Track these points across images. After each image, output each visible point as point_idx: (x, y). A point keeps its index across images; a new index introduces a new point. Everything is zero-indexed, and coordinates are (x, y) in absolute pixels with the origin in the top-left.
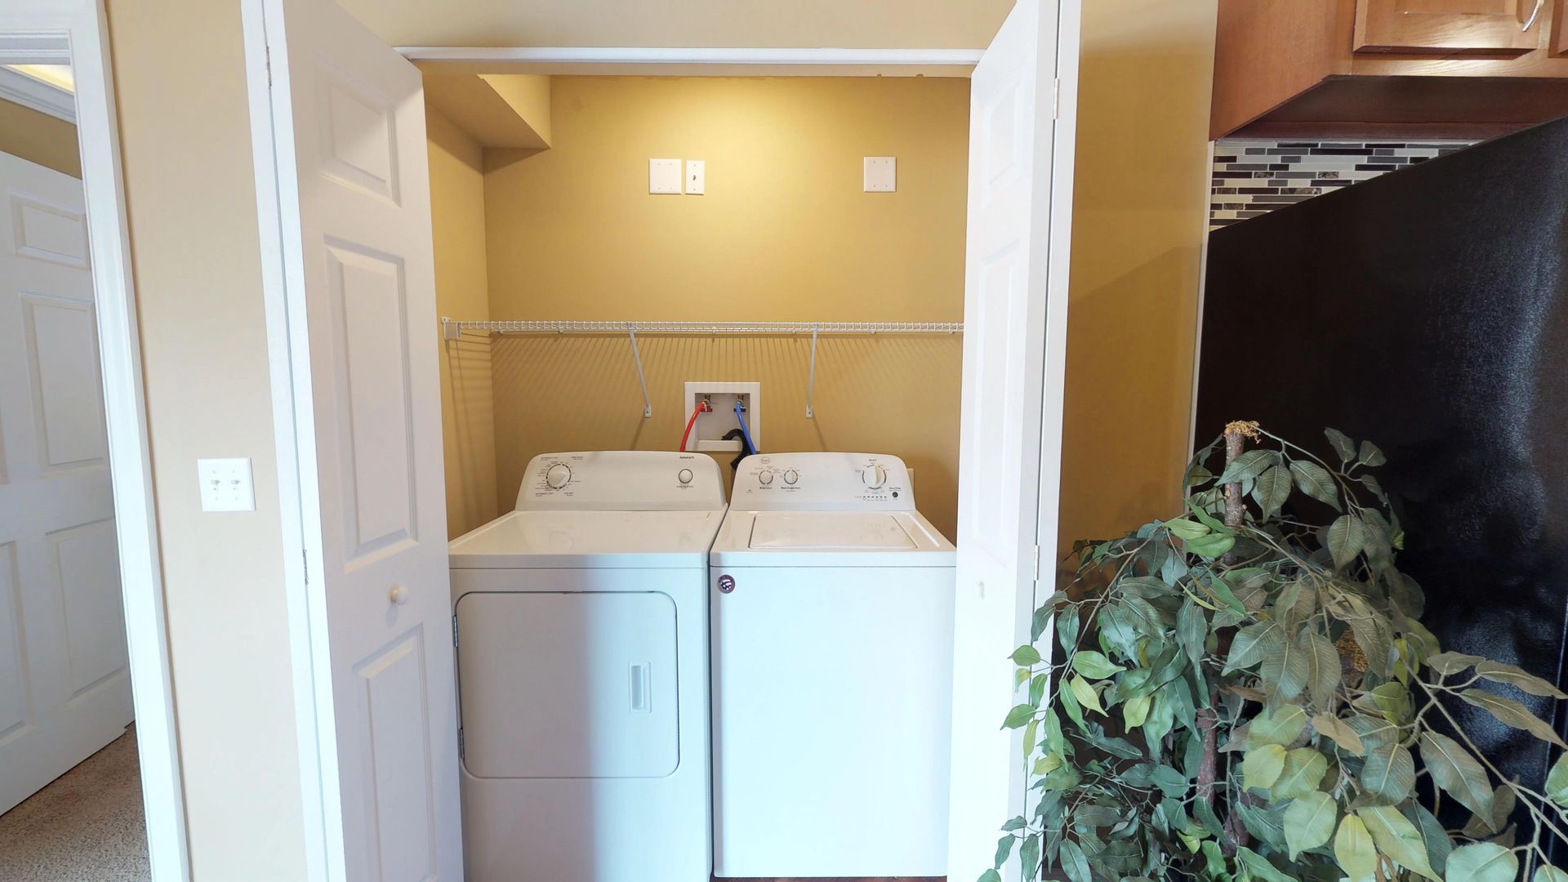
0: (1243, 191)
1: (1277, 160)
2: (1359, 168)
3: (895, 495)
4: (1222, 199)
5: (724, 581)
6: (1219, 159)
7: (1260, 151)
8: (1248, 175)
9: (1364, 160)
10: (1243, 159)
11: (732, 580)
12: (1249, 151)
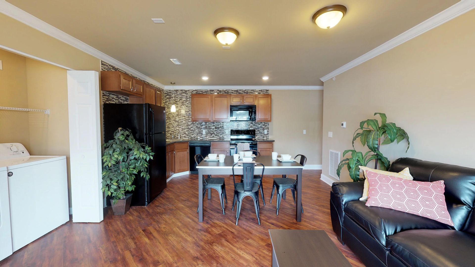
0: (105, 98)
1: (108, 95)
2: (116, 97)
3: (23, 152)
4: (104, 99)
5: (9, 174)
6: (103, 93)
7: (107, 93)
8: (106, 96)
9: (116, 96)
10: (105, 94)
11: (12, 173)
12: (106, 93)
